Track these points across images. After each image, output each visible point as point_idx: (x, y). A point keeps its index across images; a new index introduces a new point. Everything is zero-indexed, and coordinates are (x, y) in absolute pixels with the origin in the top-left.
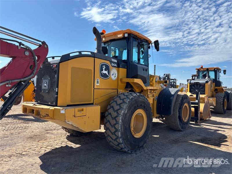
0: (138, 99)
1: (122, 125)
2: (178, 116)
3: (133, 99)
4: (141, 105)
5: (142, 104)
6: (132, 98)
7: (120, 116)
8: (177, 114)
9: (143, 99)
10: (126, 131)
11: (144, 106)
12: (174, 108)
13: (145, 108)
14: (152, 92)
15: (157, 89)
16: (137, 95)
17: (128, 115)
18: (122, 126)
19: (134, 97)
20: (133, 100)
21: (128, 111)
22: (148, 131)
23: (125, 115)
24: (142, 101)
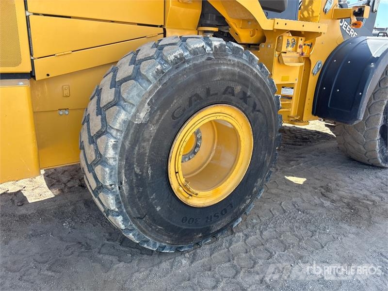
0: (210, 65)
1: (120, 167)
2: (379, 127)
3: (188, 61)
4: (229, 91)
5: (232, 84)
6: (181, 60)
7: (114, 133)
8: (379, 119)
9: (242, 66)
10: (141, 190)
11: (245, 94)
12: (373, 101)
13: (246, 102)
14: (301, 42)
15: (319, 31)
16: (210, 45)
17: (153, 129)
18: (119, 173)
19: (195, 52)
20: (187, 66)
21: (151, 114)
22: (256, 181)
23: (135, 131)
24: (233, 74)
